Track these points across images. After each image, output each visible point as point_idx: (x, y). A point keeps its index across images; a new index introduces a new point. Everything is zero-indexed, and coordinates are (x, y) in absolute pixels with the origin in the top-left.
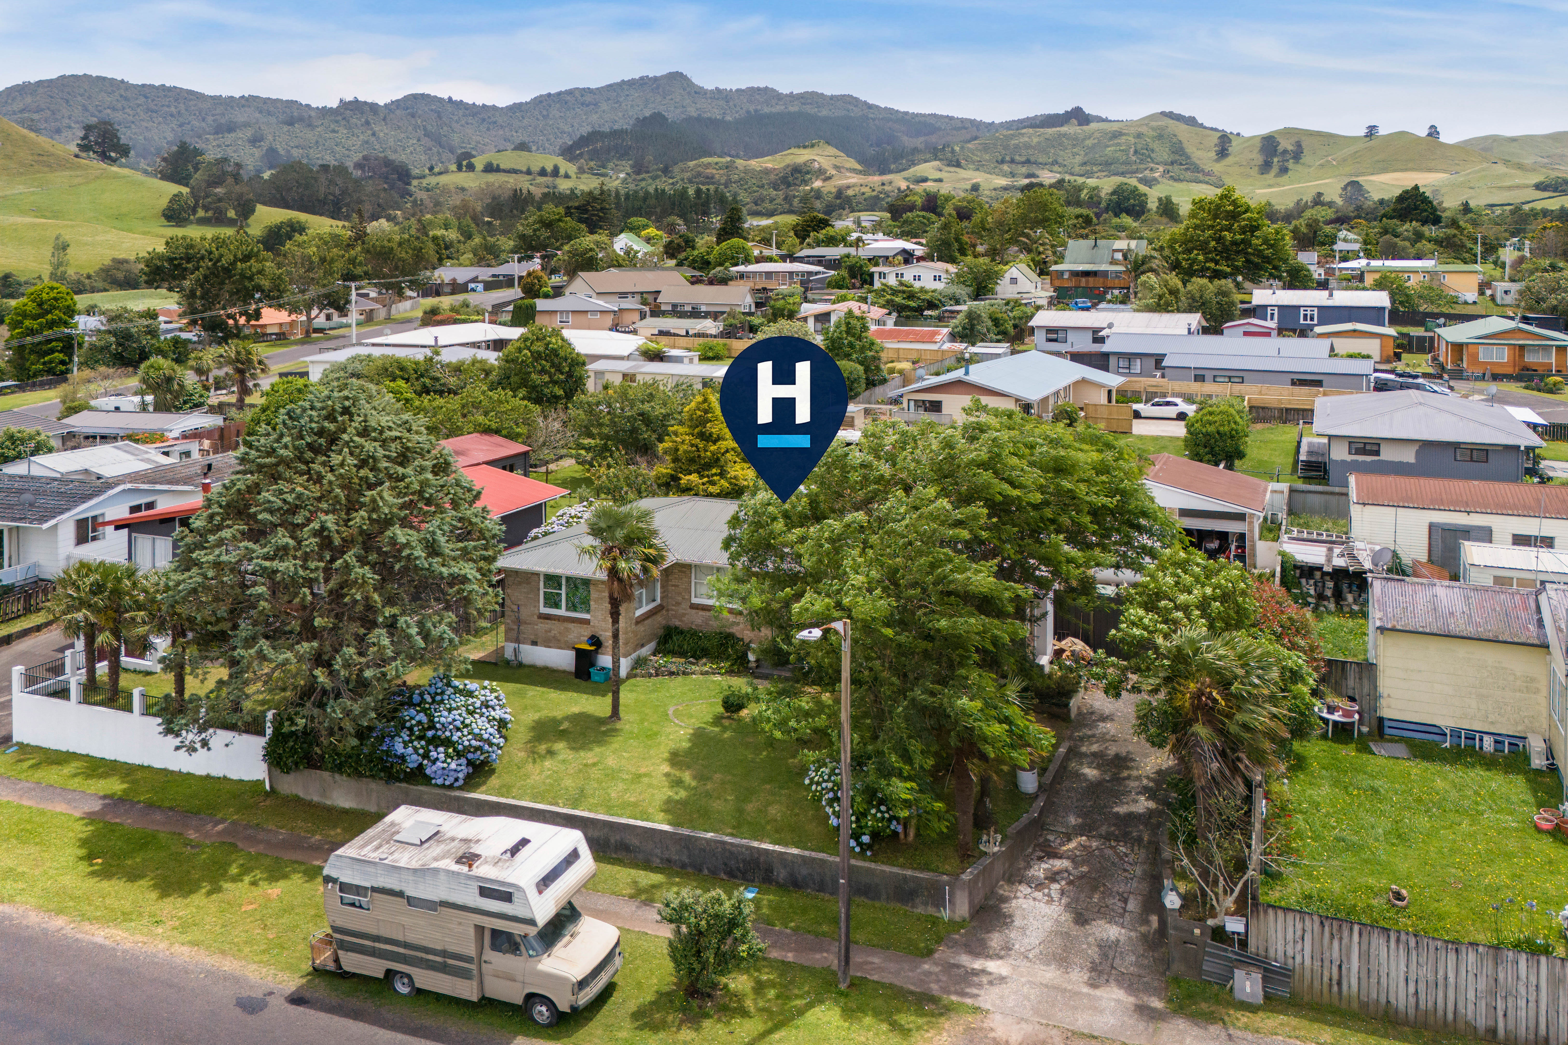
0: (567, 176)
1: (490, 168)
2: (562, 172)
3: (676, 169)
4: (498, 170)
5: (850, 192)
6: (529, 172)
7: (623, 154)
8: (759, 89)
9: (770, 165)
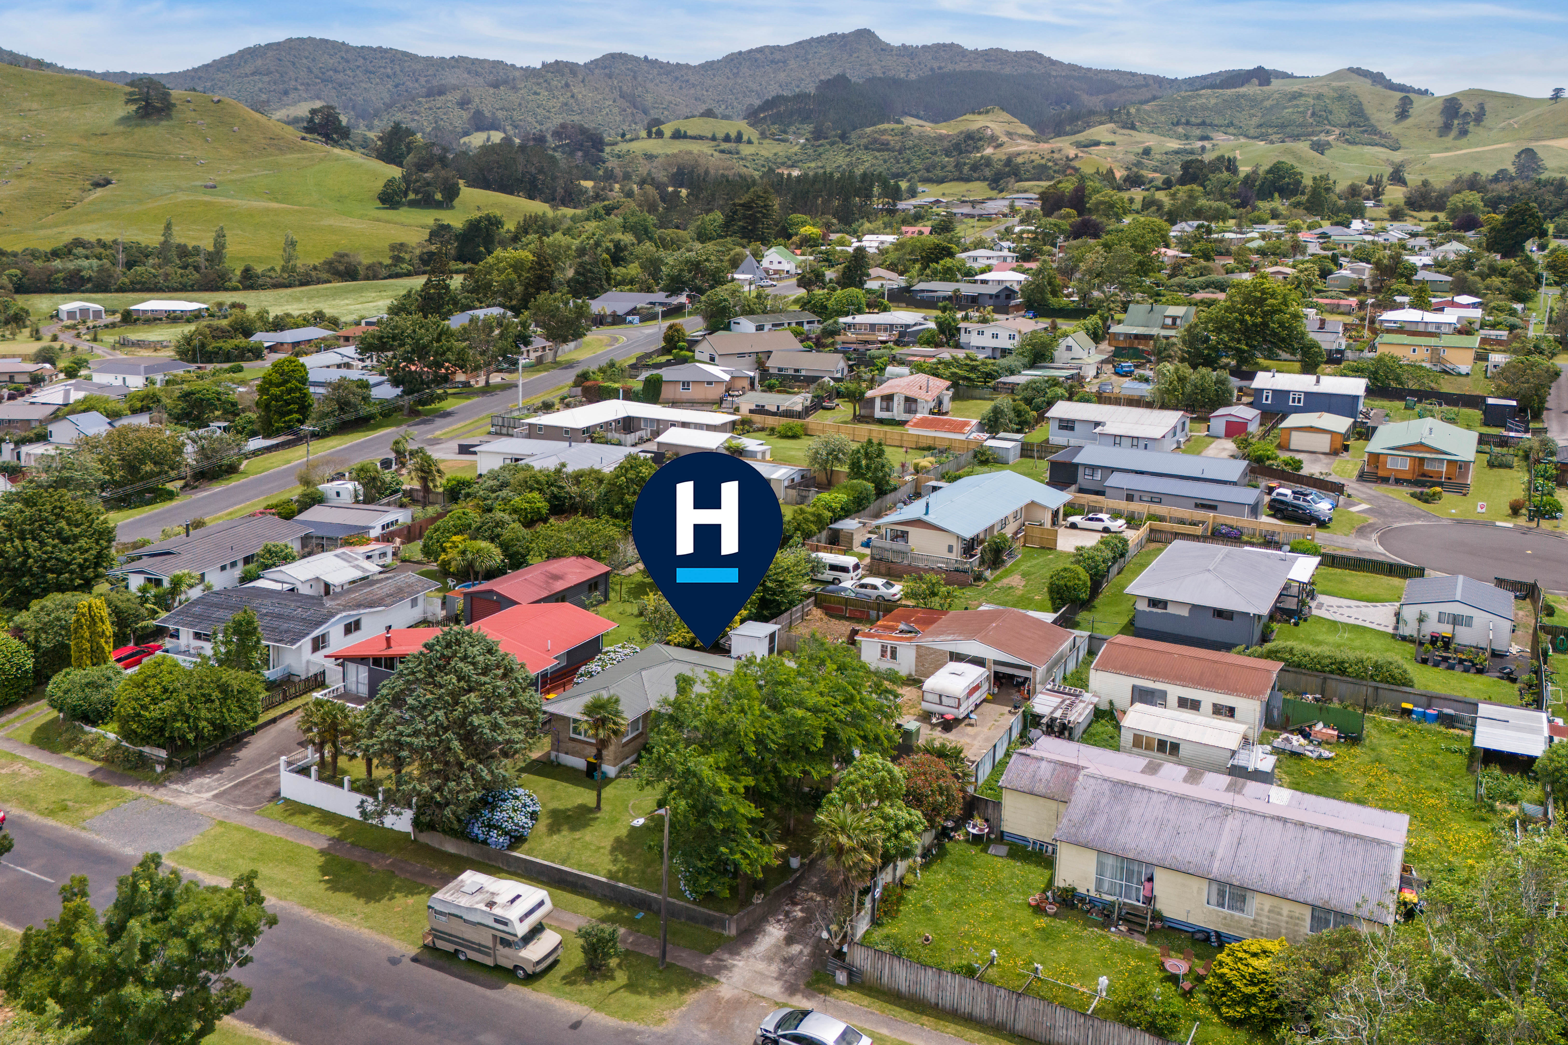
0: (749, 142)
1: (678, 135)
2: (745, 138)
3: (853, 136)
4: (685, 136)
5: (1020, 160)
6: (714, 138)
7: (806, 118)
8: (944, 45)
9: (944, 132)
